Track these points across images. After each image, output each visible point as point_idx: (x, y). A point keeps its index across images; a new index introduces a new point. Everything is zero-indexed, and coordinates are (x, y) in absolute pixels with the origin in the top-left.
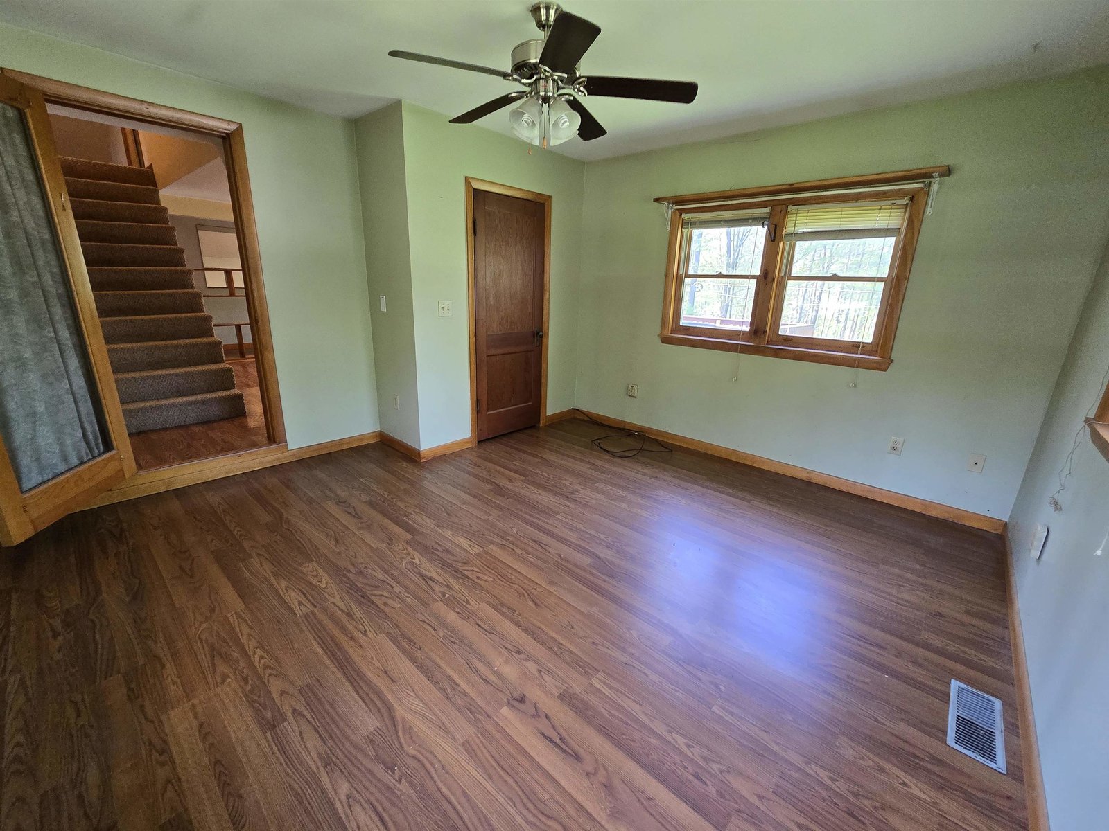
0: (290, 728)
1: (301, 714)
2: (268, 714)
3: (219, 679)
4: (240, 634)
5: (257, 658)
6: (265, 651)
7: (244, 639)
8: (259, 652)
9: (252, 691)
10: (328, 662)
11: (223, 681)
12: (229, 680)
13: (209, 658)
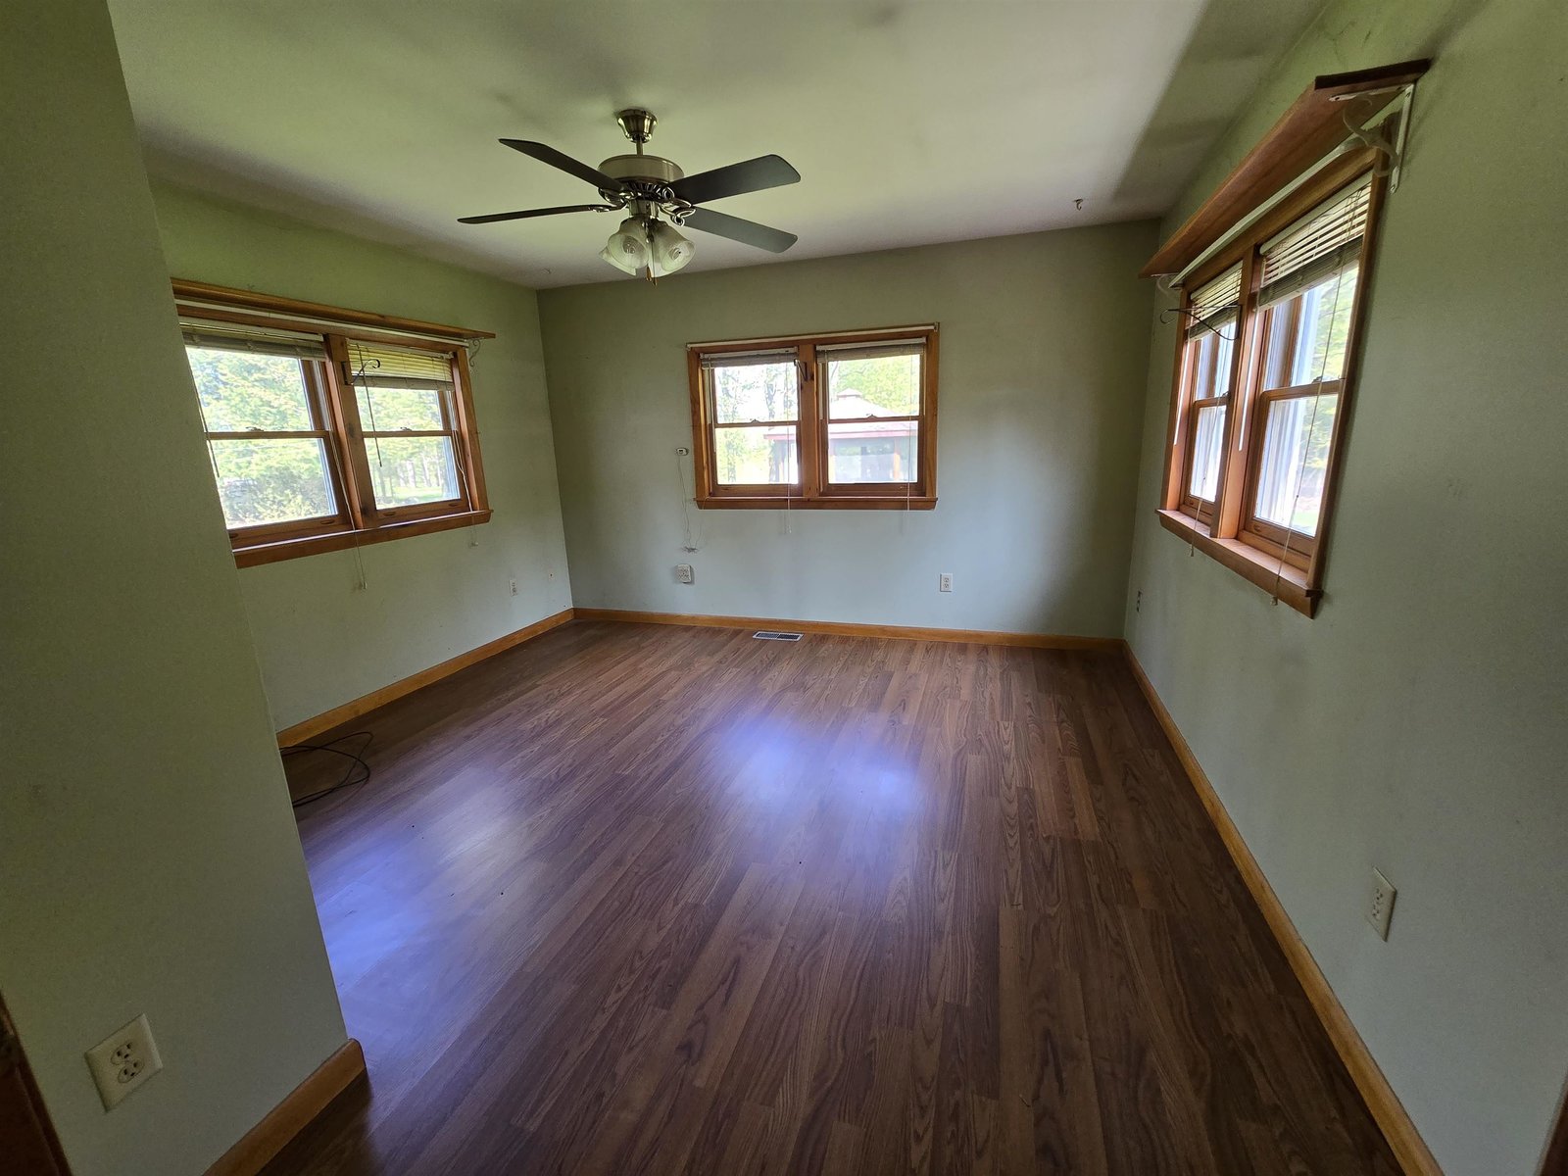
0: (1017, 782)
1: (1007, 785)
2: (1026, 796)
3: (1051, 841)
4: (1020, 873)
5: (1016, 837)
6: (1006, 840)
7: (1018, 865)
8: (1011, 843)
9: (1031, 817)
10: (967, 801)
11: (1048, 838)
12: (1044, 836)
13: (1055, 866)
